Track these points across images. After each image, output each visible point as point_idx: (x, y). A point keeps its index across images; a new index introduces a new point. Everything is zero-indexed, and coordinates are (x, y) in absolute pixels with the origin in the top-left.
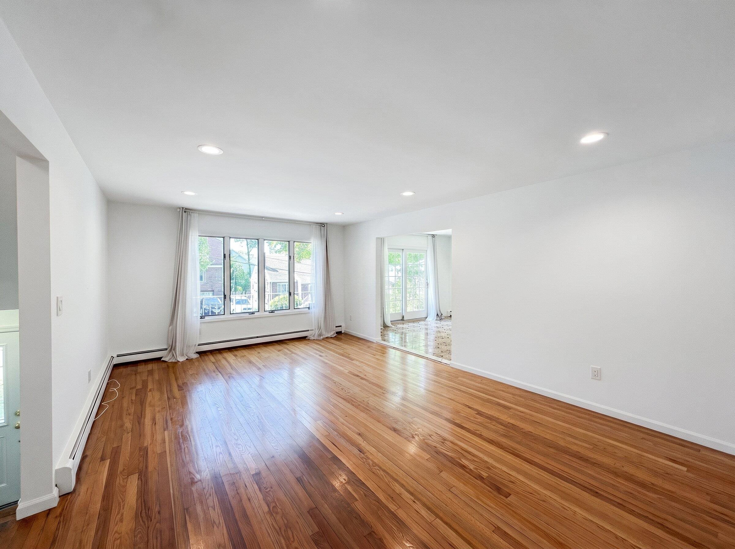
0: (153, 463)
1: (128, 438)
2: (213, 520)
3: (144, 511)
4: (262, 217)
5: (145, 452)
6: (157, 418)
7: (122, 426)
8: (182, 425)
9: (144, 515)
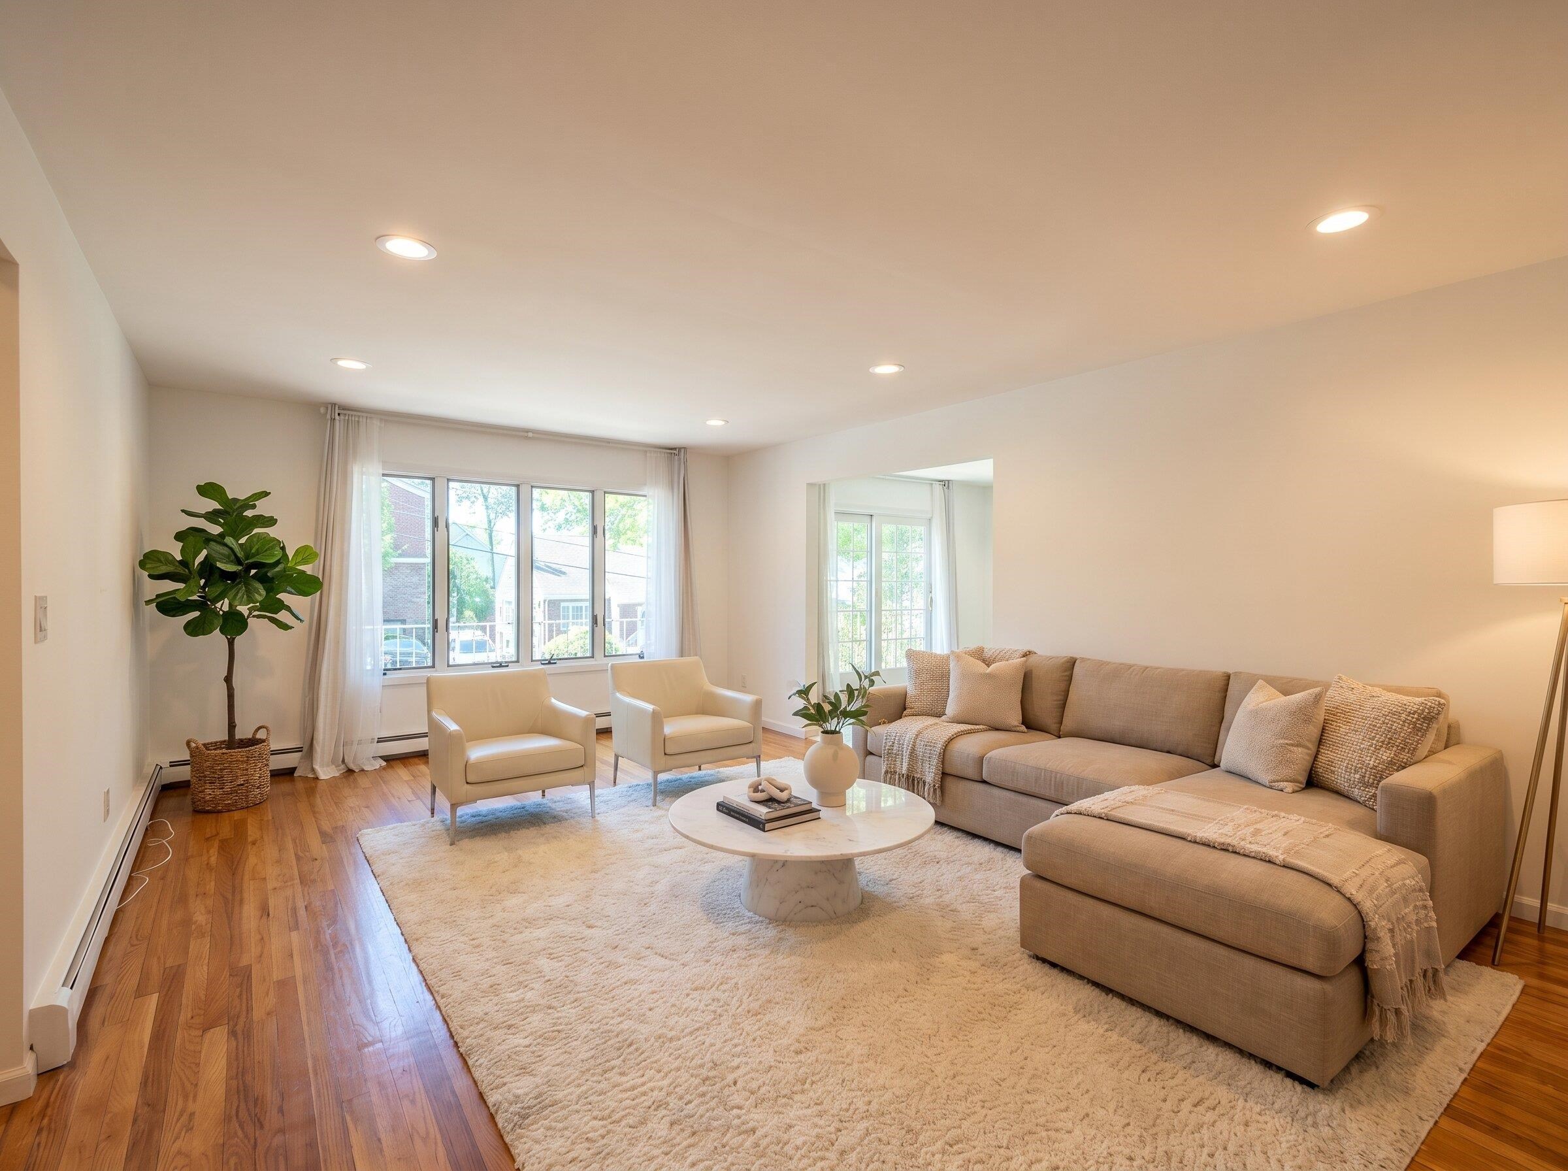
0: (263, 1002)
1: (200, 947)
2: (412, 1126)
3: (243, 1105)
4: (528, 431)
5: (243, 978)
6: (271, 903)
7: (187, 922)
8: (334, 921)
9: (243, 1114)
